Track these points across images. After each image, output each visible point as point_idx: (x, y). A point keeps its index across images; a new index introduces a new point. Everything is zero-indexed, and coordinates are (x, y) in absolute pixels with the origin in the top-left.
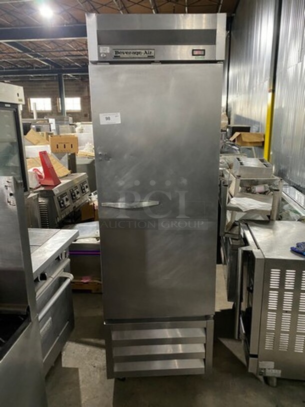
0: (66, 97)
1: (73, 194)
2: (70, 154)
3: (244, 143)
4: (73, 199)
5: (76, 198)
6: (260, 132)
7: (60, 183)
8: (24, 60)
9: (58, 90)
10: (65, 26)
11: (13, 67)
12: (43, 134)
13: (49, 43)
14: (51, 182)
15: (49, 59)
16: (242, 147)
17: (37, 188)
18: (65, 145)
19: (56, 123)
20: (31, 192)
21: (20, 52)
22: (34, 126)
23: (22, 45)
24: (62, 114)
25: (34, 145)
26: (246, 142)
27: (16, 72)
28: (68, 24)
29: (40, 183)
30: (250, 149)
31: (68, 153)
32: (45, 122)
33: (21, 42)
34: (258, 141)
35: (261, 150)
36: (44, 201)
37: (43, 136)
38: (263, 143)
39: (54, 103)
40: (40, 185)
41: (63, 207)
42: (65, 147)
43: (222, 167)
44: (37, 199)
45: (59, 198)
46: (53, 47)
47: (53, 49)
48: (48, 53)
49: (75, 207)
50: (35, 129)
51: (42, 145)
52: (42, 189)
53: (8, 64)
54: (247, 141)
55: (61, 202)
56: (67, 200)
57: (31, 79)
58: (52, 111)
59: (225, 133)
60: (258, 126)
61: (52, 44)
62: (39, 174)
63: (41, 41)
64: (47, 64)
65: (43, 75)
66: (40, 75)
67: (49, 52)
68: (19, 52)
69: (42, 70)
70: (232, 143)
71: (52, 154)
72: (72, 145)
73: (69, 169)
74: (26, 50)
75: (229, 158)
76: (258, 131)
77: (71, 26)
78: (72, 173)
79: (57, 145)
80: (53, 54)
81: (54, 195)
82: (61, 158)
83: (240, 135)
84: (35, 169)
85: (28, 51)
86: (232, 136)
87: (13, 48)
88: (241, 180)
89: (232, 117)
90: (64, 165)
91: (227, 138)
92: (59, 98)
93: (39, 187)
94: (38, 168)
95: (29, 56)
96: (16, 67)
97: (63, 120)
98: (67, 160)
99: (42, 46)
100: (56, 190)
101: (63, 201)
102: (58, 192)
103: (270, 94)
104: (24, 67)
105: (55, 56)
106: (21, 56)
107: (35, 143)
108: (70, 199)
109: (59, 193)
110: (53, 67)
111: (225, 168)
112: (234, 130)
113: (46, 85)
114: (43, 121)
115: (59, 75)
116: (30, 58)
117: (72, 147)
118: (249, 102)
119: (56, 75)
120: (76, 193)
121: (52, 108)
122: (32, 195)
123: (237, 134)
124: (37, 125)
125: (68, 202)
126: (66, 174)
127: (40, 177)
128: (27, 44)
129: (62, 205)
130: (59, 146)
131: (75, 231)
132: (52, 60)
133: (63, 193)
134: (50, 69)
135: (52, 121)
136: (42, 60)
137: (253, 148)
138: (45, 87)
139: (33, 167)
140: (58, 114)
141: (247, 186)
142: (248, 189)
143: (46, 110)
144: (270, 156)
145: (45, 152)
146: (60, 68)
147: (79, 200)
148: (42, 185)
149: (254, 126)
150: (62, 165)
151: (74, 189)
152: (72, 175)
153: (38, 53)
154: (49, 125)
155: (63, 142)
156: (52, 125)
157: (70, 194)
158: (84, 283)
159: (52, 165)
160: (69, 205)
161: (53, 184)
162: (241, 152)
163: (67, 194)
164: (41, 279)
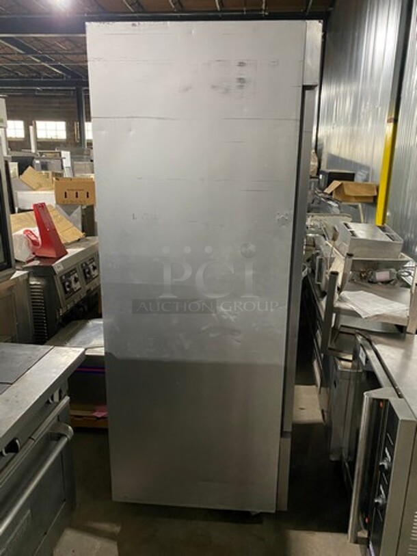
0: (87, 121)
1: (87, 270)
2: (84, 207)
3: (348, 198)
4: (86, 278)
5: (91, 276)
6: (369, 183)
7: (67, 253)
8: (27, 64)
9: (76, 110)
10: (86, 15)
11: (12, 74)
12: (48, 174)
13: (63, 41)
14: (51, 253)
15: (63, 65)
16: (343, 203)
17: (29, 262)
18: (77, 193)
19: (71, 158)
20: (17, 268)
21: (21, 54)
22: (37, 162)
23: (23, 42)
24: (81, 146)
25: (34, 190)
26: (349, 197)
27: (15, 82)
28: (90, 13)
29: (34, 254)
30: (356, 207)
31: (82, 205)
32: (56, 156)
33: (21, 38)
34: (369, 195)
35: (371, 208)
36: (39, 283)
37: (48, 177)
38: (375, 198)
39: (70, 129)
40: (34, 256)
41: (69, 292)
42: (77, 197)
43: (312, 232)
44: (28, 280)
45: (64, 277)
46: (70, 48)
47: (68, 50)
48: (61, 56)
49: (88, 291)
50: (40, 166)
51: (45, 190)
52: (36, 263)
53: (5, 71)
54: (353, 194)
55: (67, 284)
56: (76, 280)
57: (36, 93)
58: (67, 140)
59: (317, 180)
60: (367, 172)
61: (67, 43)
62: (33, 238)
63: (51, 38)
64: (60, 72)
65: (55, 88)
66: (50, 88)
67: (62, 54)
68: (19, 53)
69: (53, 81)
70: (327, 196)
71: (58, 206)
72: (88, 193)
73: (83, 231)
74: (28, 51)
75: (325, 220)
76: (366, 180)
77: (94, 16)
78: (87, 236)
79: (66, 193)
80: (68, 57)
81: (55, 274)
82: (72, 213)
83: (341, 186)
84: (27, 231)
85: (32, 52)
86: (327, 186)
87: (11, 47)
88: (353, 261)
89: (324, 158)
90: (75, 225)
91: (320, 189)
92: (77, 121)
93: (33, 260)
94: (31, 229)
95: (33, 58)
96: (16, 76)
97: (82, 154)
98: (80, 217)
99: (53, 45)
100: (58, 266)
101: (70, 283)
102: (62, 268)
103: (391, 125)
104: (26, 75)
105: (72, 61)
106: (22, 59)
107: (34, 188)
108: (82, 279)
109: (62, 271)
110: (69, 77)
111: (317, 235)
112: (332, 177)
113: (60, 103)
114: (53, 155)
115: (77, 89)
116: (37, 62)
117: (88, 196)
118: (353, 137)
119: (74, 88)
120: (91, 267)
121: (67, 136)
122: (18, 274)
123: (336, 184)
124: (43, 160)
125: (78, 283)
126: (77, 239)
127: (35, 243)
128: (32, 42)
129: (68, 289)
130: (68, 195)
131: (78, 349)
132: (68, 66)
133: (69, 270)
134: (65, 79)
135: (66, 155)
136: (53, 66)
137: (360, 206)
138: (57, 105)
139: (24, 227)
140: (76, 145)
141: (362, 270)
142: (363, 275)
143: (59, 138)
144: (387, 218)
145: (43, 206)
146: (80, 79)
147: (96, 279)
148: (37, 256)
149: (359, 172)
150: (71, 225)
151: (88, 263)
152: (87, 240)
153: (47, 56)
154: (59, 161)
155: (74, 188)
156: (64, 160)
157: (81, 270)
158: (98, 418)
159: (54, 226)
160: (80, 289)
161: (55, 256)
162: (342, 210)
163: (76, 272)
164: (7, 452)
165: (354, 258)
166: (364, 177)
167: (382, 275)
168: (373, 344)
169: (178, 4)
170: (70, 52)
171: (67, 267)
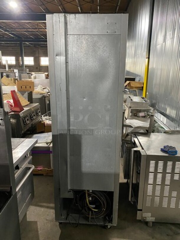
0: (25, 56)
1: (31, 116)
2: (29, 92)
3: (132, 87)
4: (31, 119)
5: (33, 119)
6: (141, 82)
7: (24, 110)
9: (20, 52)
10: (25, 13)
13: (14, 23)
14: (17, 109)
15: (14, 33)
16: (130, 90)
17: (9, 113)
18: (26, 87)
19: (18, 72)
22: (5, 74)
24: (22, 67)
25: (6, 86)
26: (133, 87)
28: (27, 13)
29: (11, 110)
30: (135, 91)
31: (28, 91)
34: (140, 86)
35: (141, 91)
36: (14, 121)
37: (12, 80)
38: (143, 87)
39: (17, 60)
40: (11, 111)
44: (10, 119)
45: (23, 118)
46: (17, 26)
48: (14, 30)
49: (32, 124)
50: (6, 76)
52: (13, 113)
55: (25, 121)
56: (28, 120)
57: (2, 45)
61: (16, 24)
62: (11, 104)
63: (9, 22)
64: (13, 36)
65: (10, 43)
66: (8, 42)
69: (10, 39)
70: (125, 87)
71: (18, 92)
73: (29, 101)
76: (140, 81)
78: (30, 103)
80: (17, 30)
81: (20, 117)
82: (24, 94)
83: (130, 83)
84: (8, 101)
86: (125, 83)
88: (131, 109)
90: (26, 99)
92: (20, 57)
93: (11, 112)
94: (9, 100)
95: (2, 30)
97: (23, 71)
98: (27, 96)
99: (10, 25)
100: (21, 114)
102: (23, 115)
103: (147, 60)
105: (18, 32)
107: (6, 85)
108: (29, 119)
110: (17, 38)
112: (126, 80)
113: (12, 49)
114: (10, 71)
116: (2, 32)
117: (30, 88)
118: (134, 64)
119: (19, 43)
120: (33, 115)
121: (16, 63)
123: (128, 82)
124: (7, 73)
125: (28, 121)
126: (27, 104)
127: (11, 106)
128: (1, 23)
129: (25, 123)
130: (22, 87)
131: (35, 139)
132: (16, 33)
133: (25, 116)
134: (15, 39)
135: (16, 71)
136: (10, 33)
137: (137, 90)
138: (11, 50)
139: (7, 99)
140: (20, 67)
141: (135, 113)
142: (135, 115)
143: (12, 64)
144: (147, 95)
145: (14, 91)
146: (21, 39)
147: (35, 120)
148: (12, 111)
149: (137, 78)
150: (24, 99)
151: (32, 113)
152: (31, 105)
153: (8, 29)
154: (14, 74)
155: (25, 85)
156: (16, 73)
157: (29, 116)
158: (39, 170)
159: (19, 99)
160: (29, 123)
161: (19, 110)
162: (130, 92)
163: (27, 117)
164: (16, 169)
165: (132, 108)
166: (139, 79)
167: (142, 114)
168: (137, 136)
169: (63, 9)
170: (18, 28)
171: (24, 115)
